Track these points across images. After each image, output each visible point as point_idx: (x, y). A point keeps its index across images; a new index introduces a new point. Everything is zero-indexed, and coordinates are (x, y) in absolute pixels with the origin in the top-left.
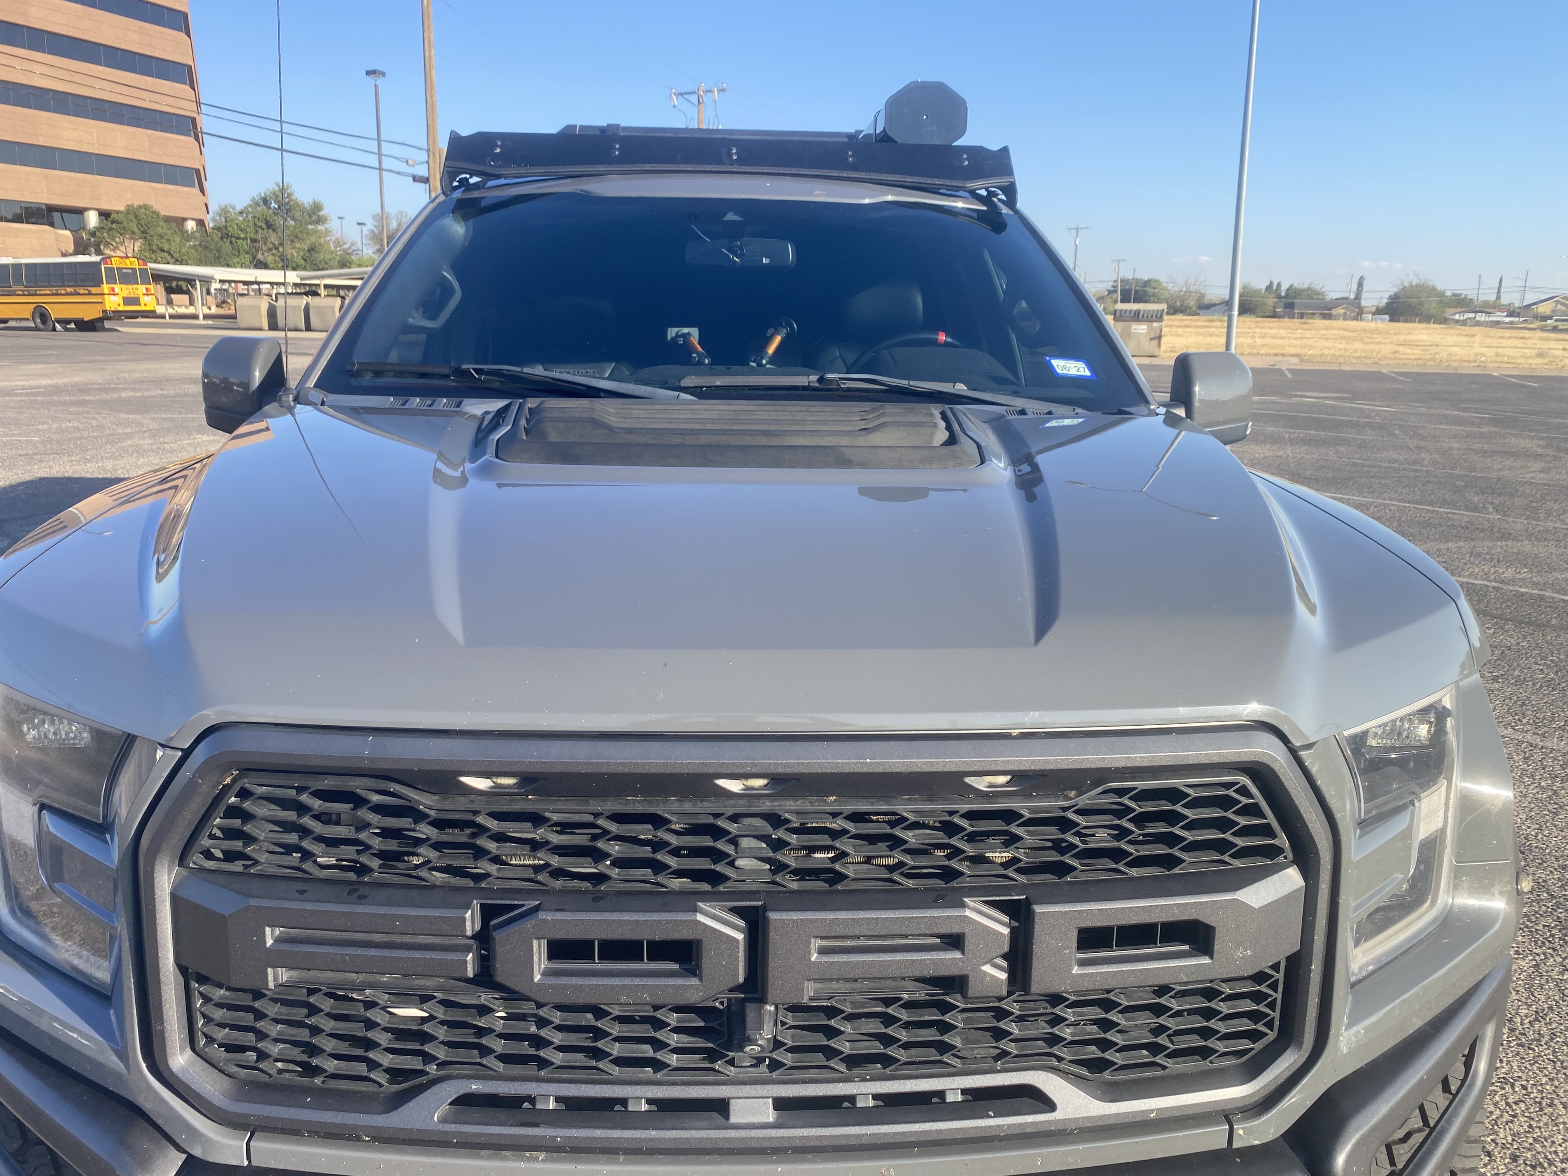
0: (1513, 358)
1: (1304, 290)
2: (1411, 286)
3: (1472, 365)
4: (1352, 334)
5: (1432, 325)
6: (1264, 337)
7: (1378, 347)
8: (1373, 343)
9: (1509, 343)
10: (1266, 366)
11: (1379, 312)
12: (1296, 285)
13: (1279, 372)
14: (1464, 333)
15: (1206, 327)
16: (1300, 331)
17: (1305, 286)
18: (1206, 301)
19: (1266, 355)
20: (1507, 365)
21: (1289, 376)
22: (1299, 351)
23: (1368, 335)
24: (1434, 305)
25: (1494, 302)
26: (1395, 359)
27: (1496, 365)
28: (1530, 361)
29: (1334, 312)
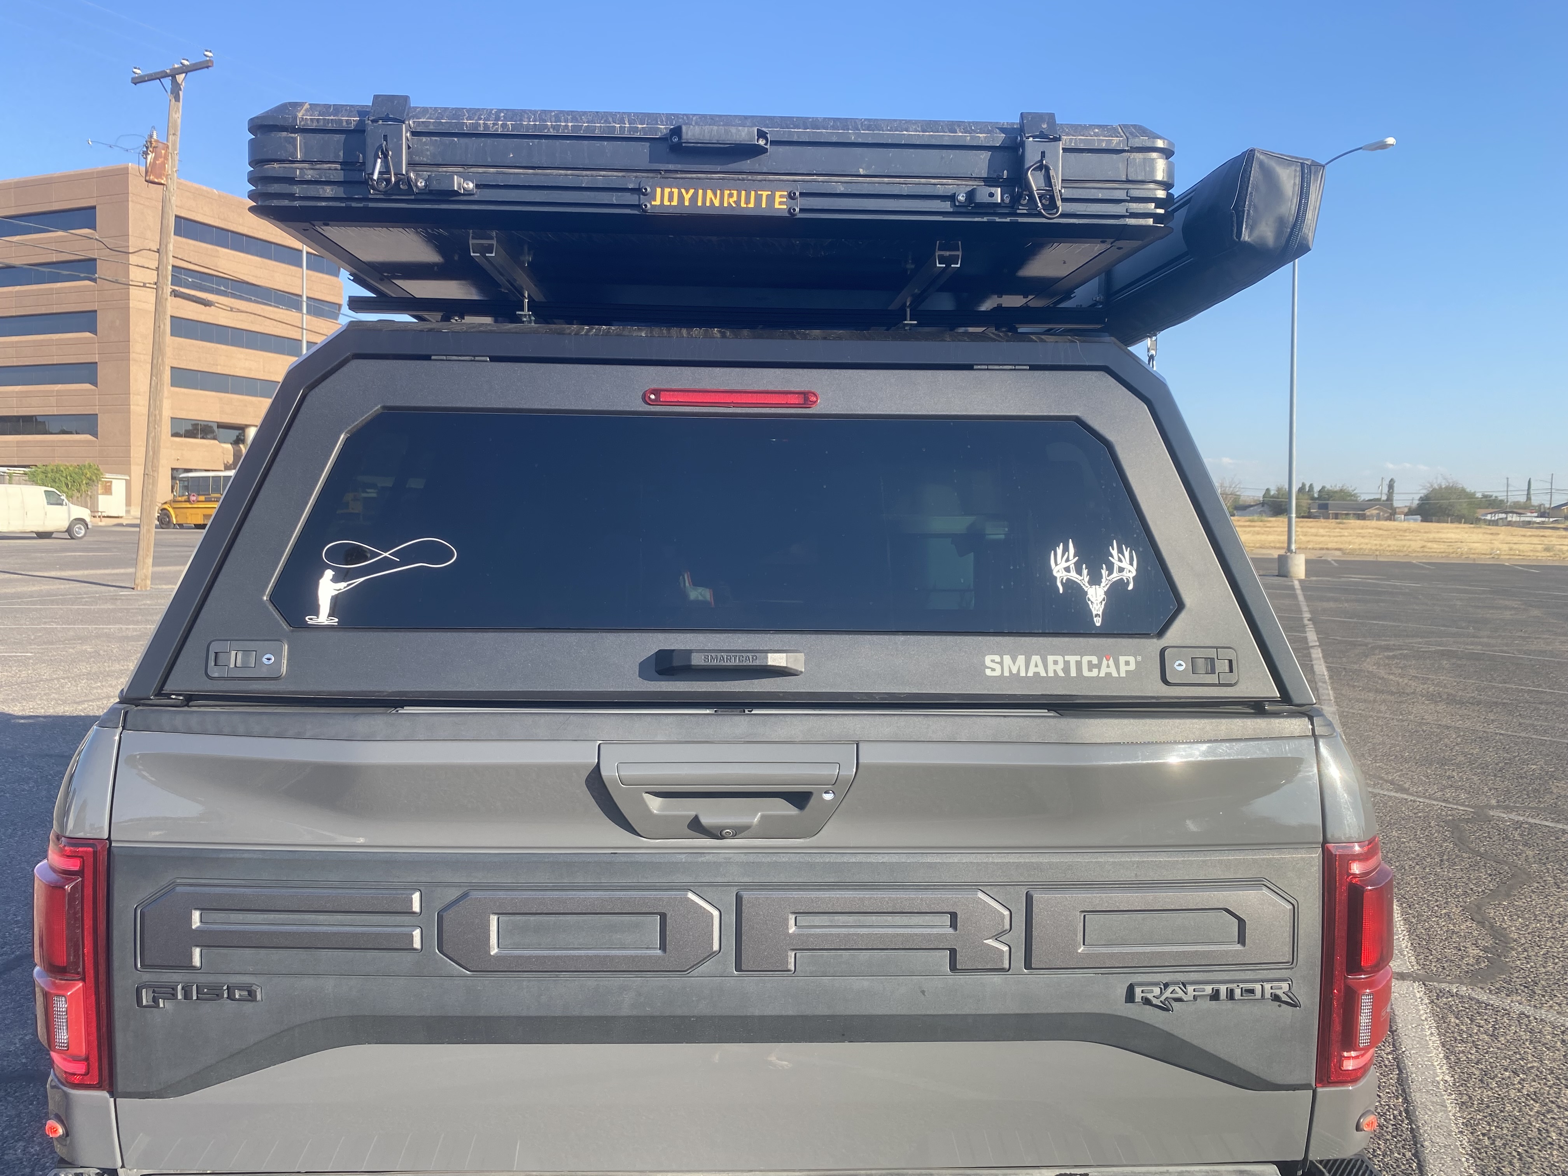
0: (1523, 551)
1: (1336, 492)
2: (1441, 488)
3: (1488, 557)
4: (1385, 533)
5: (1462, 525)
6: (1305, 535)
7: (1408, 543)
8: (1405, 540)
9: (1527, 540)
10: (1314, 558)
11: (1411, 512)
12: (1328, 487)
13: (1326, 562)
14: (1489, 532)
15: (1249, 526)
16: (1338, 530)
17: (1337, 489)
18: (1241, 503)
19: (1313, 549)
20: (1517, 557)
21: (1336, 564)
22: (1342, 546)
23: (1401, 533)
24: (1465, 505)
25: (1525, 503)
26: (1423, 552)
27: (1508, 557)
28: (1538, 554)
29: (1368, 512)
